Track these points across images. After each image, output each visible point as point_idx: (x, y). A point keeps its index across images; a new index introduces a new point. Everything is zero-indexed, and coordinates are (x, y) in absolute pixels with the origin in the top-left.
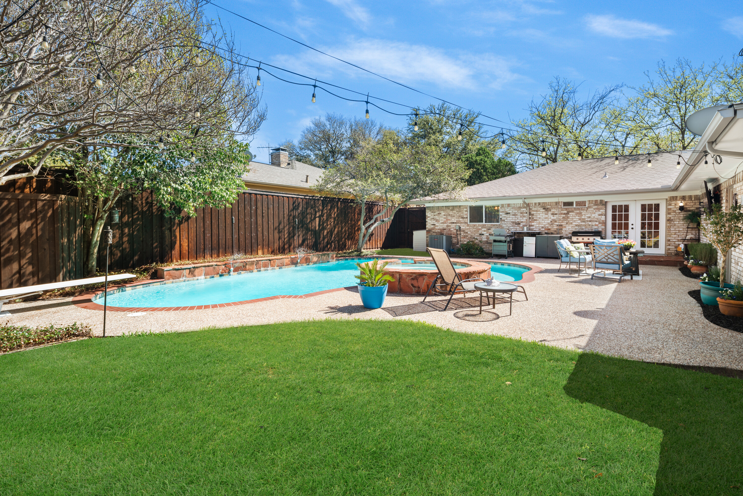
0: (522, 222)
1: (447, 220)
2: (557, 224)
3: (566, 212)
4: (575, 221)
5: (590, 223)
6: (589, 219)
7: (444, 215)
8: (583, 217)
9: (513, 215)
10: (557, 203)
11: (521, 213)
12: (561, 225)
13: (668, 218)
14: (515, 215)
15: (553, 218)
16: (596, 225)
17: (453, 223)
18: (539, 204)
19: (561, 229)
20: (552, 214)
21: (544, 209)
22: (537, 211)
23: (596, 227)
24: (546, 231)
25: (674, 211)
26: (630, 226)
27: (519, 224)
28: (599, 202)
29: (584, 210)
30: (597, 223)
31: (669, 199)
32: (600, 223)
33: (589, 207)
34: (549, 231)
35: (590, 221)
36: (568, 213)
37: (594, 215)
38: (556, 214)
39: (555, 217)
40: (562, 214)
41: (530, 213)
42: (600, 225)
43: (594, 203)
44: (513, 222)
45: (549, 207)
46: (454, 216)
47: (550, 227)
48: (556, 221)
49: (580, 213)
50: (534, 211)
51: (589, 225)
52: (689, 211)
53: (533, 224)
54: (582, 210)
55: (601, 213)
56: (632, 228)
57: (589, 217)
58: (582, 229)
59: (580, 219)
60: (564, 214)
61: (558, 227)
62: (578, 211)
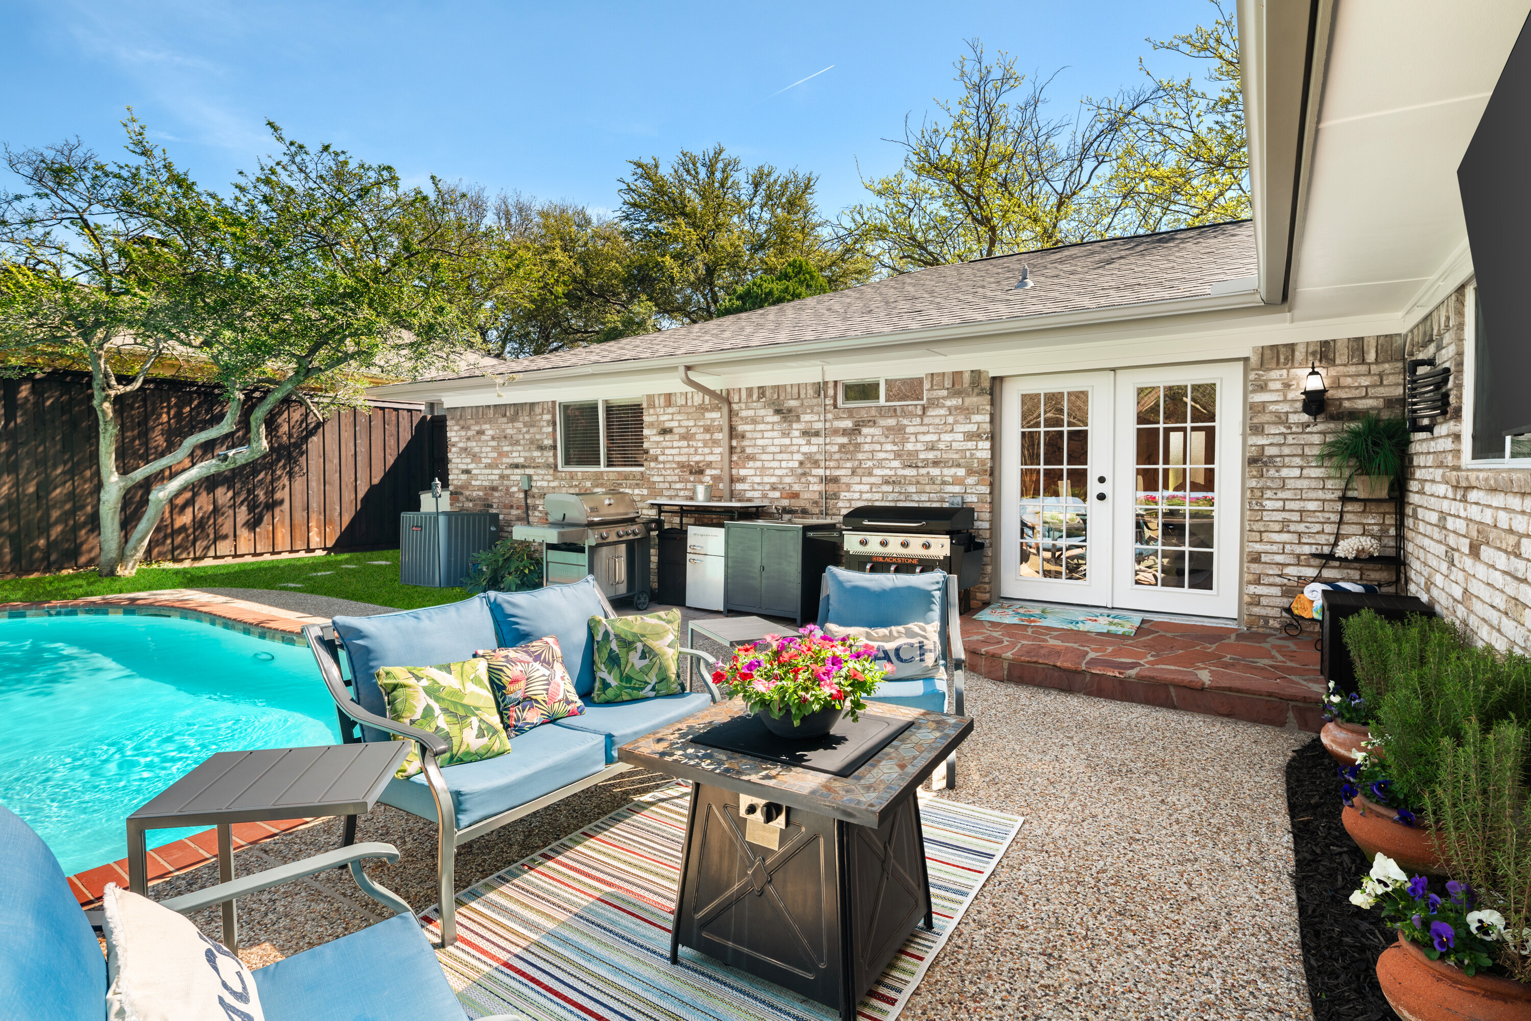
0: (709, 465)
1: (501, 454)
2: (821, 472)
3: (848, 424)
4: (880, 464)
5: (935, 472)
6: (931, 455)
7: (493, 438)
8: (909, 447)
9: (684, 437)
10: (820, 388)
11: (707, 430)
12: (835, 480)
13: (1253, 452)
14: (687, 437)
15: (805, 449)
16: (957, 481)
17: (517, 466)
18: (762, 390)
19: (836, 496)
20: (805, 433)
21: (778, 412)
22: (754, 421)
23: (957, 489)
24: (785, 503)
25: (1281, 419)
26: (1093, 487)
27: (701, 472)
28: (967, 378)
29: (912, 415)
30: (961, 472)
31: (1254, 360)
32: (970, 472)
33: (934, 403)
34: (796, 504)
35: (936, 463)
36: (856, 431)
37: (947, 437)
38: (817, 434)
39: (814, 447)
40: (836, 432)
41: (732, 429)
42: (971, 480)
43: (948, 384)
44: (682, 466)
45: (793, 403)
46: (517, 443)
47: (796, 488)
48: (816, 464)
49: (901, 429)
50: (745, 420)
51: (932, 480)
52: (1353, 415)
53: (743, 472)
54: (905, 414)
55: (973, 428)
56: (1101, 497)
57: (932, 447)
58: (908, 495)
59: (898, 455)
60: (845, 432)
61: (821, 487)
62: (892, 422)
